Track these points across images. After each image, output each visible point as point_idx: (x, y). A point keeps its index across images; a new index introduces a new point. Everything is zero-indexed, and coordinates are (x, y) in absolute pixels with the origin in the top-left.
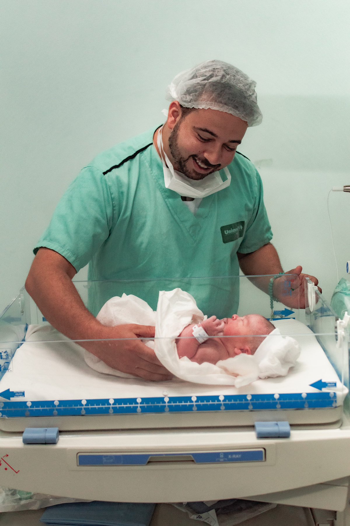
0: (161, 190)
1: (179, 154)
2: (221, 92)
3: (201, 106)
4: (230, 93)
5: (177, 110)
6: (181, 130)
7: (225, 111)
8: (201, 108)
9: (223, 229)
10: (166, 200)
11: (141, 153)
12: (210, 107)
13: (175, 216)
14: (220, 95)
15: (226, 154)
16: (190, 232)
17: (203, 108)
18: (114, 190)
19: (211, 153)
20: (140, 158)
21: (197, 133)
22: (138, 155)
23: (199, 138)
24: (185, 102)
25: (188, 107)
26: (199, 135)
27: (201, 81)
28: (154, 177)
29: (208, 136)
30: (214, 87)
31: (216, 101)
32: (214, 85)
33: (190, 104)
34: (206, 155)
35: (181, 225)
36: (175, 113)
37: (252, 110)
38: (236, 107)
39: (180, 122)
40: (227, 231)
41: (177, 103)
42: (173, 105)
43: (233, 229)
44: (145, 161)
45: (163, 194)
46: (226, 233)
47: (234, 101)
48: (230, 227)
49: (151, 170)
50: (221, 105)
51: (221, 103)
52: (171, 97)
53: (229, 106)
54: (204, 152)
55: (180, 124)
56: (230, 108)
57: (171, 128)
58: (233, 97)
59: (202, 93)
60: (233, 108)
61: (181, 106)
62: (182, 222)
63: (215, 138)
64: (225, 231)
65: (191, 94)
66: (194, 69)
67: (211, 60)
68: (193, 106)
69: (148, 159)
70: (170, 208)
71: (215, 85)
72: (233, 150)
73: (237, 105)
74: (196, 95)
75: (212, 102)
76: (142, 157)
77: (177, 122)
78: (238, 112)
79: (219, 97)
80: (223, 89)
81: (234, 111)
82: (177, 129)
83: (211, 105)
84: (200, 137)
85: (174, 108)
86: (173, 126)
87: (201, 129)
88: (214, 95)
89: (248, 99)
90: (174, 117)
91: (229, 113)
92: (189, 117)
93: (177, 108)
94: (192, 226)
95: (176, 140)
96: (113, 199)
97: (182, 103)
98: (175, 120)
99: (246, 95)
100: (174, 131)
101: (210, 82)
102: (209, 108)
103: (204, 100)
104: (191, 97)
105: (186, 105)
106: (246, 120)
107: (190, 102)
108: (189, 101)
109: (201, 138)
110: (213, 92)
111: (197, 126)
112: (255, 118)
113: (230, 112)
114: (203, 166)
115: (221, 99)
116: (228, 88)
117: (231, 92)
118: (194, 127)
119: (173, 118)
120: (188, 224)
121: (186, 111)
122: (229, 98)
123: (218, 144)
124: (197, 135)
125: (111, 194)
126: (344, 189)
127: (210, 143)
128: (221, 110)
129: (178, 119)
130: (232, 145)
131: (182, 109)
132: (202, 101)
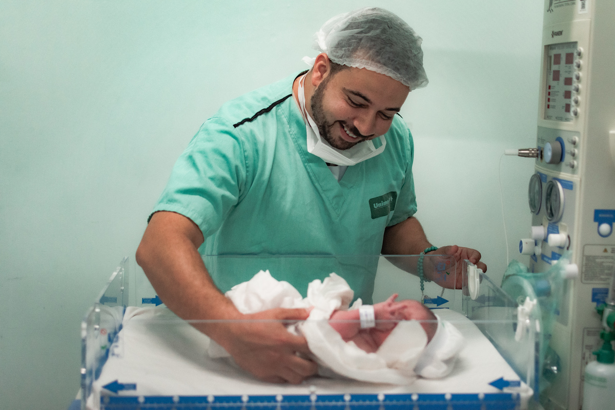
0: (300, 152)
1: (324, 117)
2: (381, 49)
3: (355, 64)
4: (391, 52)
5: (325, 64)
6: (328, 90)
7: (383, 73)
8: (354, 66)
9: (372, 202)
10: (306, 164)
11: (278, 107)
12: (366, 66)
13: (317, 184)
14: (378, 53)
15: (381, 123)
16: (333, 205)
17: (356, 68)
18: (248, 146)
19: (362, 121)
20: (276, 112)
21: (348, 96)
22: (275, 108)
23: (350, 103)
24: (335, 56)
25: (339, 63)
26: (349, 99)
27: (357, 33)
28: (293, 136)
29: (361, 100)
30: (373, 43)
31: (373, 60)
32: (372, 41)
33: (341, 59)
34: (356, 123)
35: (323, 195)
36: (322, 68)
37: (416, 73)
38: (397, 69)
39: (328, 80)
40: (377, 204)
41: (325, 56)
42: (320, 57)
43: (384, 201)
44: (283, 116)
45: (302, 156)
46: (375, 207)
47: (395, 62)
48: (380, 199)
49: (290, 127)
50: (379, 65)
51: (379, 62)
52: (318, 48)
53: (388, 67)
54: (354, 118)
55: (327, 82)
56: (389, 69)
57: (315, 86)
58: (394, 57)
59: (357, 49)
60: (394, 70)
61: (330, 60)
62: (324, 191)
63: (369, 104)
64: (374, 205)
65: (344, 48)
66: (350, 17)
67: (371, 8)
68: (344, 63)
69: (287, 113)
70: (311, 174)
71: (374, 41)
72: (390, 118)
73: (398, 67)
74: (349, 50)
75: (368, 61)
76: (279, 111)
77: (323, 79)
78: (399, 75)
79: (377, 56)
80: (383, 46)
81: (394, 73)
82: (324, 88)
83: (367, 63)
84: (351, 100)
85: (321, 62)
86: (319, 83)
87: (353, 92)
88: (371, 52)
89: (412, 59)
90: (320, 72)
91: (388, 75)
92: (339, 76)
93: (325, 62)
94: (335, 197)
95: (321, 101)
96: (246, 158)
97: (332, 58)
98: (322, 76)
99: (410, 55)
100: (319, 88)
101: (367, 36)
102: (364, 68)
103: (359, 57)
104: (343, 52)
105: (336, 61)
106: (407, 85)
107: (341, 58)
108: (340, 56)
109: (352, 102)
110: (370, 48)
111: (348, 88)
112: (419, 83)
113: (390, 75)
114: (351, 135)
115: (379, 57)
116: (389, 45)
117: (392, 50)
118: (344, 89)
119: (319, 74)
120: (331, 194)
121: (335, 68)
122: (389, 58)
123: (372, 112)
124: (347, 98)
125: (245, 151)
126: (519, 153)
127: (362, 110)
128: (379, 71)
129: (325, 75)
130: (389, 113)
131: (331, 64)
132: (356, 57)
